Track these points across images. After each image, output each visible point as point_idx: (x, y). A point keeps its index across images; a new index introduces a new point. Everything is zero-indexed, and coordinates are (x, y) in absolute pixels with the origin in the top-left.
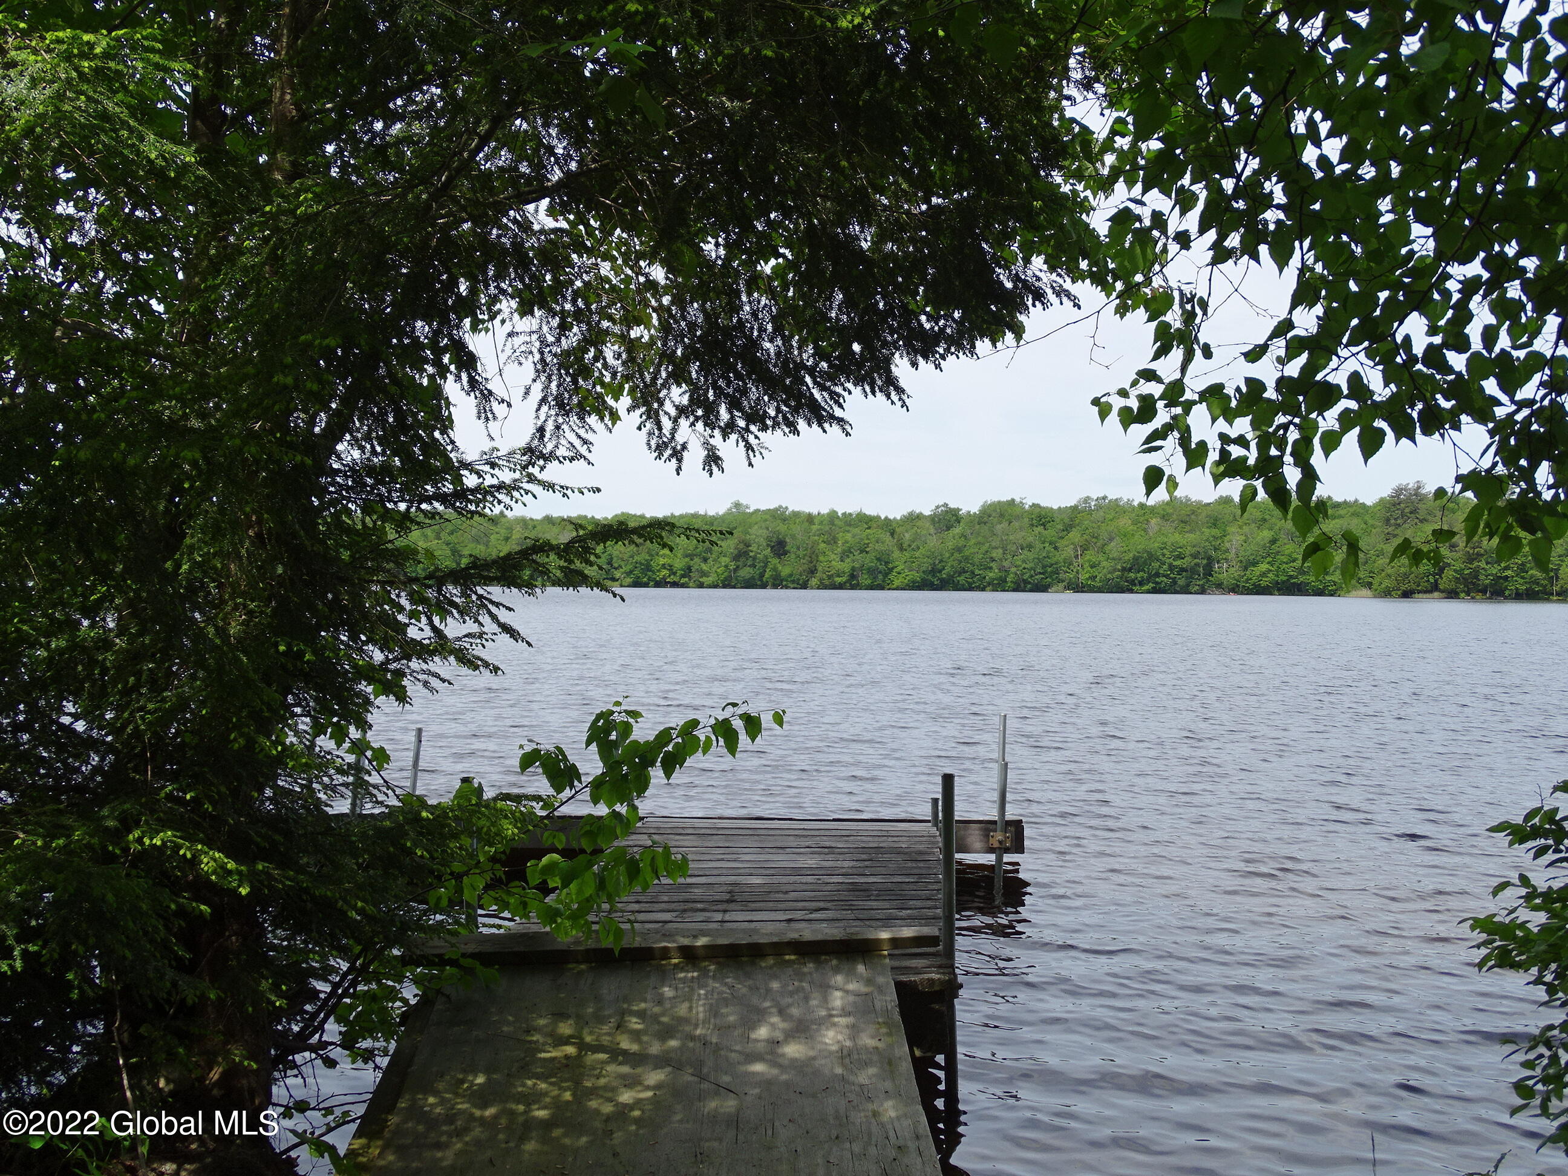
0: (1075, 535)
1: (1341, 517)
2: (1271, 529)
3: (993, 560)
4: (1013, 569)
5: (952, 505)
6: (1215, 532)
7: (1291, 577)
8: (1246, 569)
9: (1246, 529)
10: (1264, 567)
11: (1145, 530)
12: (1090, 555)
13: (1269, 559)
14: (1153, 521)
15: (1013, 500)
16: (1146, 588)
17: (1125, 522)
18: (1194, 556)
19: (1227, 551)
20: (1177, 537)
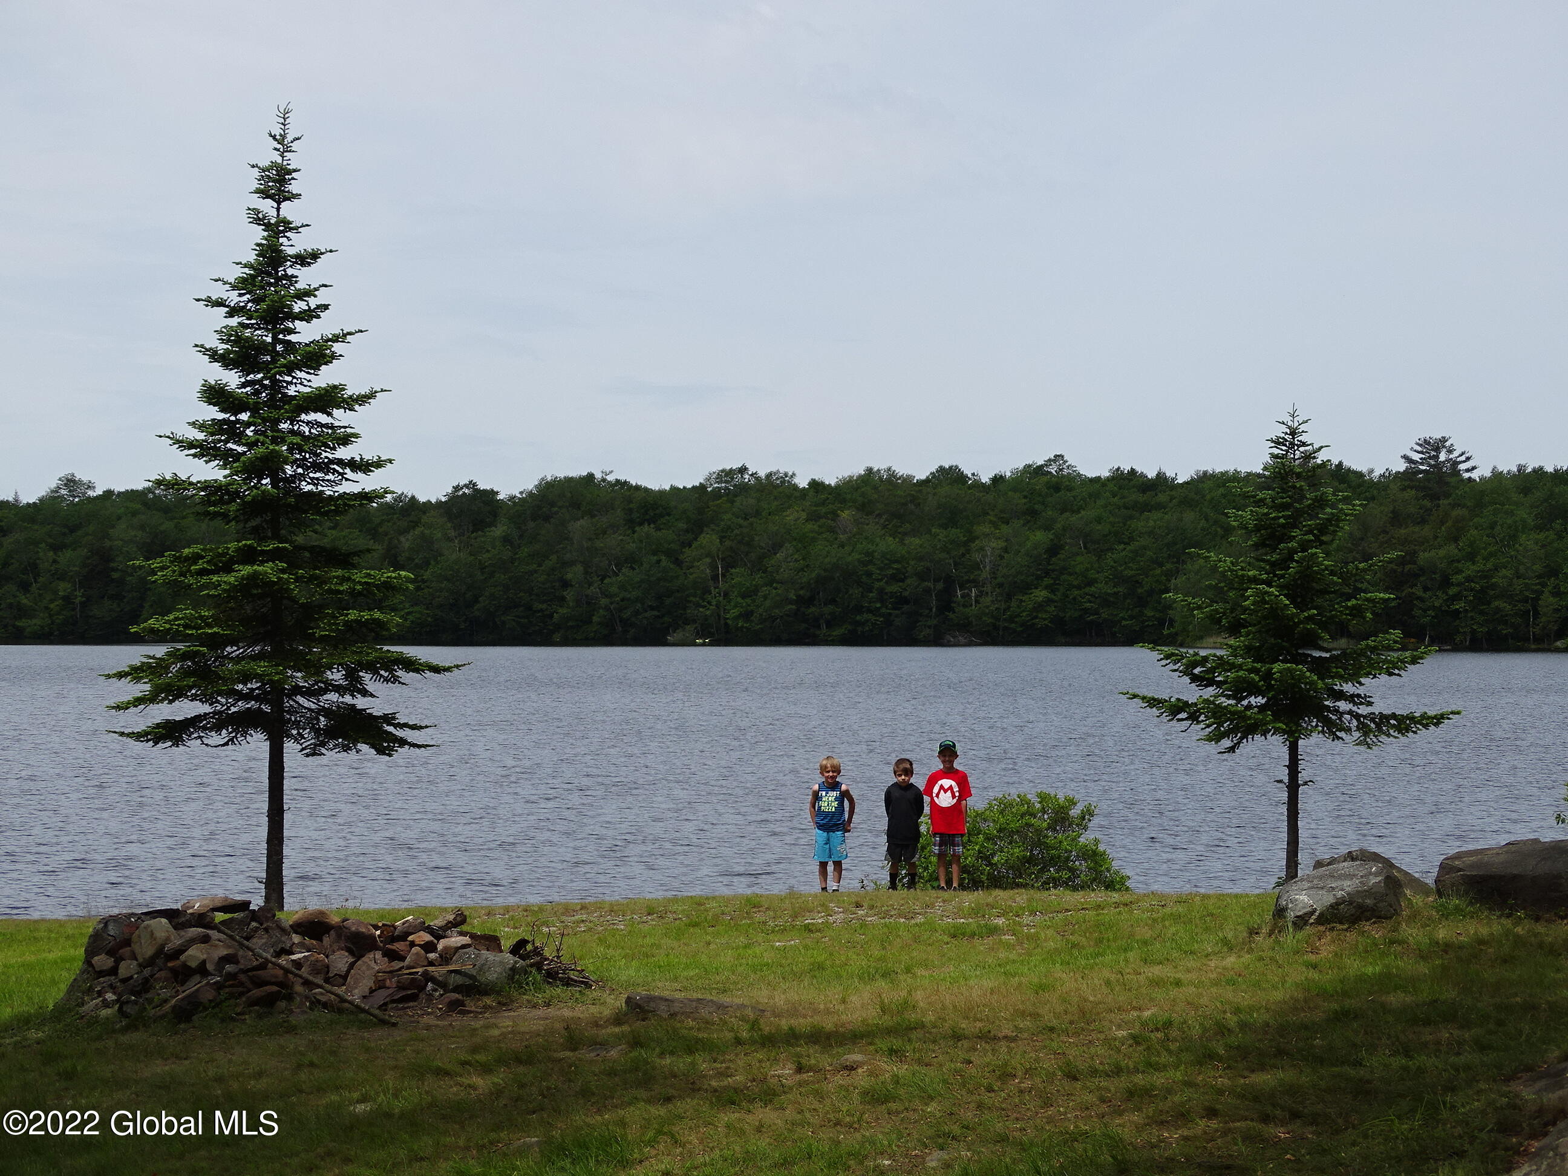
0: (709, 539)
1: (1160, 507)
2: (1047, 528)
3: (566, 584)
4: (604, 601)
5: (482, 486)
6: (954, 533)
7: (1086, 611)
8: (1009, 597)
9: (1005, 529)
10: (1040, 594)
11: (832, 530)
12: (740, 576)
13: (1047, 581)
14: (845, 515)
15: (591, 476)
16: (837, 632)
17: (794, 516)
18: (923, 576)
19: (977, 566)
20: (888, 544)
